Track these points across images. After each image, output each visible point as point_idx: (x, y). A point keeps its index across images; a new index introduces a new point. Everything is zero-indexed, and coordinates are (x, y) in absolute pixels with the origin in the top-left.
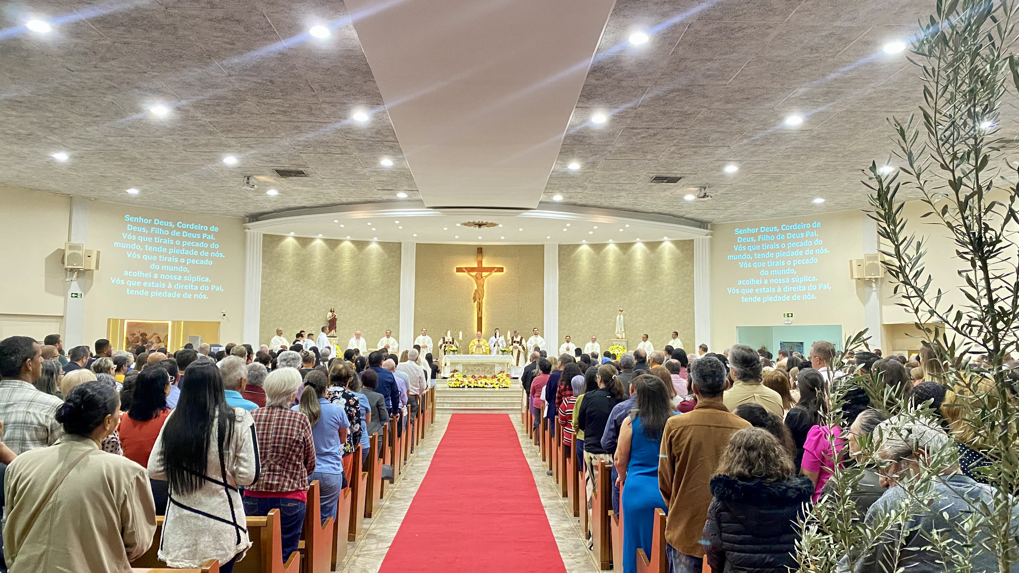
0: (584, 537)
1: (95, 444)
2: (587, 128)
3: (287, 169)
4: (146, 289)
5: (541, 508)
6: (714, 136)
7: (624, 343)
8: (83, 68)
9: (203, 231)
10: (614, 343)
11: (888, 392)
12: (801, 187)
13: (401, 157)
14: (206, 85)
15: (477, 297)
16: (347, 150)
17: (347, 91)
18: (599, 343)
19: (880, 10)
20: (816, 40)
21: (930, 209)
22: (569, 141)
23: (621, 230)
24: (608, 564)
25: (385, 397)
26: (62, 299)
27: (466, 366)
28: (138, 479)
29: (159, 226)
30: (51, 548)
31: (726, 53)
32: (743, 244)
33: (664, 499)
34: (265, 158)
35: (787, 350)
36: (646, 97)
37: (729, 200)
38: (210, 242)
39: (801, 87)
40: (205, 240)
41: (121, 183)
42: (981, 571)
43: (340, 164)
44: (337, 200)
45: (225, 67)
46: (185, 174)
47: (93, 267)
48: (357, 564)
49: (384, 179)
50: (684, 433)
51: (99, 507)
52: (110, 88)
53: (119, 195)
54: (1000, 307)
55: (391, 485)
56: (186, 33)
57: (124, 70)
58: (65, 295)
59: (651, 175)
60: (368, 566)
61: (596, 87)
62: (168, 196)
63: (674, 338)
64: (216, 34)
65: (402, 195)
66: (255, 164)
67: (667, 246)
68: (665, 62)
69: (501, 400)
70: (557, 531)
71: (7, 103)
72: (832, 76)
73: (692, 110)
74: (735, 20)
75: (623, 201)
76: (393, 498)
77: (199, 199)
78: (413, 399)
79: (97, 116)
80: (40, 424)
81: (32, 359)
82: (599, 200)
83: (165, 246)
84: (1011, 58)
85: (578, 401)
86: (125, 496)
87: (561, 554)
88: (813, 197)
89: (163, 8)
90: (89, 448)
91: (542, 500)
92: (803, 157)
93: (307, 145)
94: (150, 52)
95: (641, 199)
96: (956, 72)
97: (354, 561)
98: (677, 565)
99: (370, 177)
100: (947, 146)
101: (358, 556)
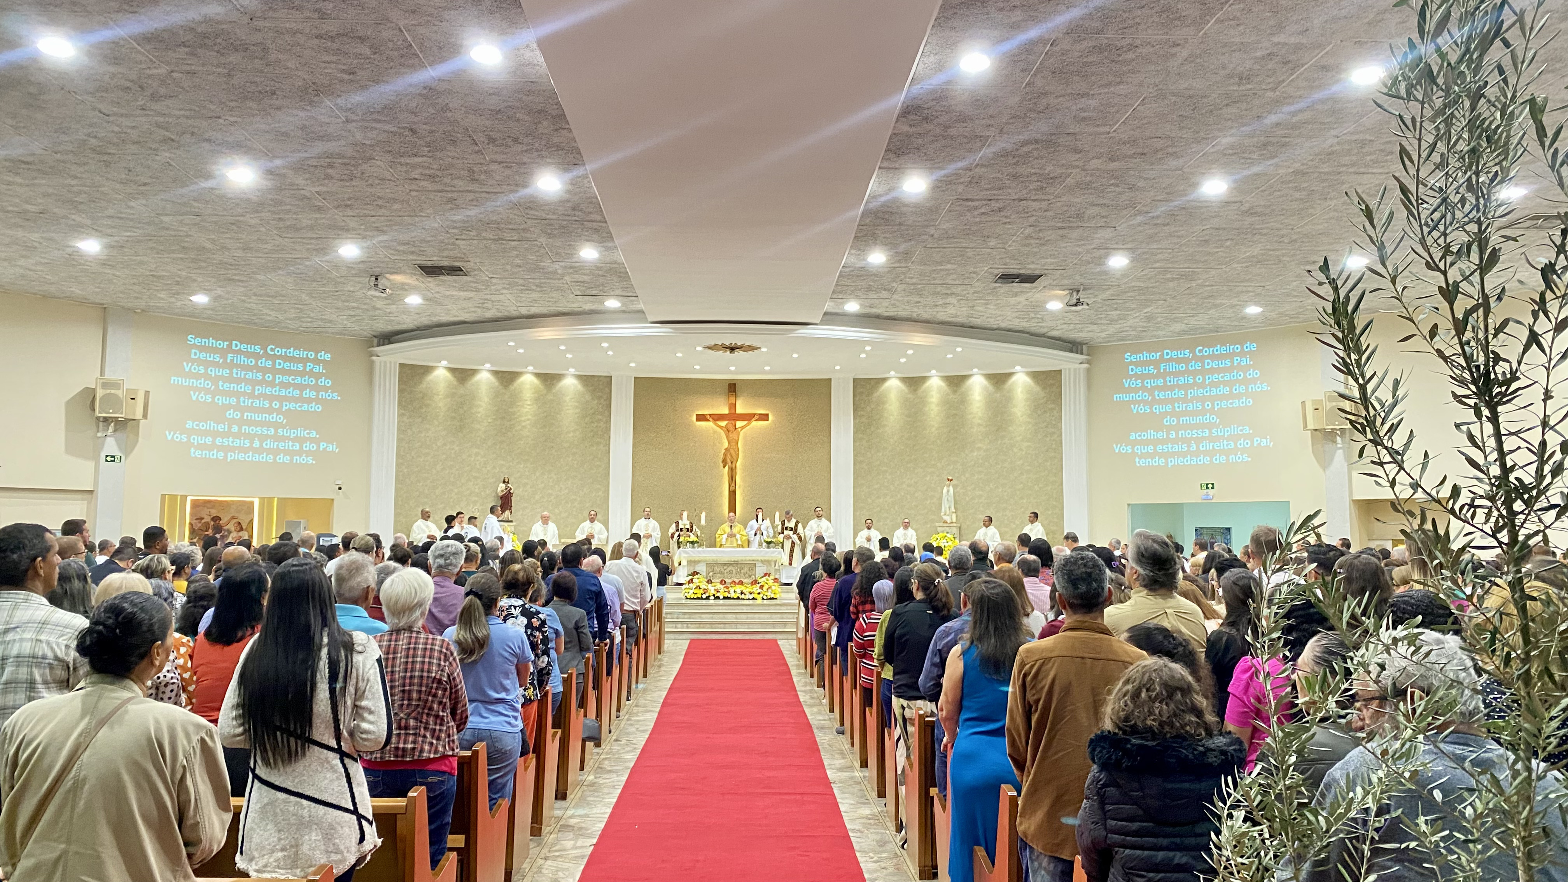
0: (893, 828)
1: (136, 688)
2: (895, 200)
3: (436, 264)
4: (220, 448)
5: (827, 783)
6: (1093, 211)
7: (955, 530)
8: (124, 111)
9: (308, 360)
10: (939, 529)
11: (1349, 607)
12: (1225, 288)
13: (610, 244)
14: (310, 135)
15: (729, 460)
16: (528, 235)
17: (528, 145)
18: (916, 530)
19: (1345, 17)
20: (1248, 64)
21: (1411, 329)
22: (868, 221)
23: (950, 356)
24: (929, 870)
25: (588, 614)
26: (91, 465)
27: (711, 565)
28: (203, 740)
29: (240, 352)
30: (73, 848)
31: (1109, 84)
32: (1137, 377)
33: (1015, 771)
34: (401, 248)
35: (1206, 538)
36: (987, 152)
37: (1116, 309)
38: (318, 376)
39: (1225, 136)
40: (311, 374)
41: (183, 286)
42: (1495, 878)
43: (517, 256)
44: (513, 311)
45: (340, 109)
46: (280, 272)
47: (139, 415)
48: (544, 871)
49: (586, 278)
50: (1043, 669)
51: (145, 785)
52: (166, 140)
53: (179, 304)
54: (1516, 479)
55: (597, 750)
56: (280, 56)
57: (188, 113)
58: (96, 458)
59: (996, 272)
60: (560, 874)
61: (909, 136)
62: (254, 306)
63: (1032, 522)
64: (327, 59)
65: (612, 304)
66: (386, 256)
67: (1021, 381)
68: (1017, 99)
69: (765, 618)
70: (852, 820)
71: (7, 164)
72: (1272, 119)
73: (1059, 171)
74: (1123, 33)
75: (951, 310)
76: (600, 770)
77: (301, 310)
78: (630, 617)
79: (145, 184)
80: (56, 658)
81: (44, 559)
82: (915, 310)
83: (247, 381)
84: (1532, 101)
85: (884, 620)
86: (184, 767)
87: (858, 854)
88: (1246, 303)
89: (246, 19)
90: (126, 694)
91: (828, 772)
92: (1228, 243)
93: (466, 227)
94: (225, 86)
95: (980, 309)
96: (1448, 122)
97: (540, 868)
98: (1035, 872)
99: (563, 275)
100: (1435, 234)
101: (546, 859)
